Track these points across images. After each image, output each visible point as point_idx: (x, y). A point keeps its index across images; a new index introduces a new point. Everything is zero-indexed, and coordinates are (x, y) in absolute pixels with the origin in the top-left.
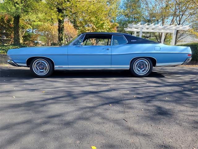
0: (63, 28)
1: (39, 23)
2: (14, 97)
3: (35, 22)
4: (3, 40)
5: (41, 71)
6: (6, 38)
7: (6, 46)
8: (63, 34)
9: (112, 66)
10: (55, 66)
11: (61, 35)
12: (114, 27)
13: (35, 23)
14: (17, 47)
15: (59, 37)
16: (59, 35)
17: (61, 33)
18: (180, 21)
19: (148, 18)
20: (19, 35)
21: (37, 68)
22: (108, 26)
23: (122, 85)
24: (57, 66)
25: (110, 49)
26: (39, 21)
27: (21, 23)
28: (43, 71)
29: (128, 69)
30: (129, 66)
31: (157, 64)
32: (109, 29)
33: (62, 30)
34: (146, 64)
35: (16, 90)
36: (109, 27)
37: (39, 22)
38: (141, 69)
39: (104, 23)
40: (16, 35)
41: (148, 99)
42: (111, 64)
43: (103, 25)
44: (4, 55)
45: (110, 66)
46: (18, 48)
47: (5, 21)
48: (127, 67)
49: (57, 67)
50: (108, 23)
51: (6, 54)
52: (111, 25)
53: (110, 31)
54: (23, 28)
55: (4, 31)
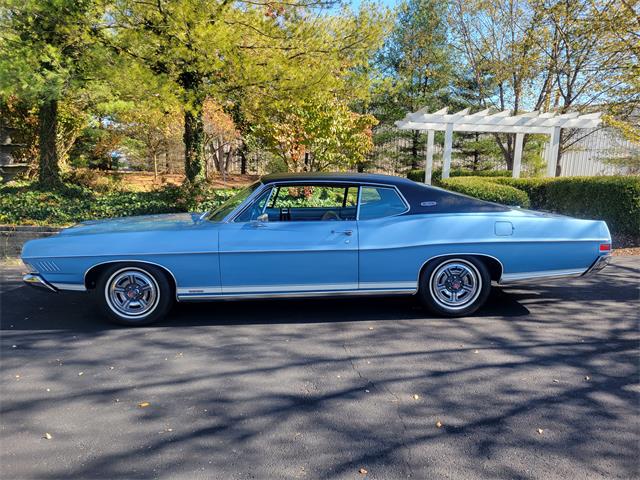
0: (201, 130)
1: (122, 104)
2: (49, 436)
3: (106, 101)
4: (4, 168)
5: (132, 304)
6: (15, 162)
7: (13, 191)
8: (199, 152)
9: (363, 285)
10: (179, 291)
11: (195, 154)
12: (364, 127)
13: (108, 107)
14: (49, 194)
15: (188, 160)
16: (187, 154)
17: (195, 147)
18: (569, 87)
19: (471, 76)
21: (118, 295)
22: (343, 124)
23: (396, 359)
24: (186, 290)
25: (354, 232)
26: (121, 98)
27: (64, 111)
28: (139, 306)
29: (414, 291)
30: (415, 284)
31: (505, 277)
32: (349, 134)
33: (196, 137)
34: (468, 276)
35: (53, 395)
36: (347, 128)
37: (121, 102)
38: (454, 291)
39: (331, 118)
40: (47, 157)
41: (482, 434)
42: (359, 281)
43: (329, 125)
44: (8, 229)
45: (355, 286)
46: (53, 198)
47: (10, 106)
48: (411, 286)
49: (183, 292)
50: (344, 116)
51: (14, 225)
52: (355, 121)
53: (353, 140)
54: (69, 127)
55: (4, 140)
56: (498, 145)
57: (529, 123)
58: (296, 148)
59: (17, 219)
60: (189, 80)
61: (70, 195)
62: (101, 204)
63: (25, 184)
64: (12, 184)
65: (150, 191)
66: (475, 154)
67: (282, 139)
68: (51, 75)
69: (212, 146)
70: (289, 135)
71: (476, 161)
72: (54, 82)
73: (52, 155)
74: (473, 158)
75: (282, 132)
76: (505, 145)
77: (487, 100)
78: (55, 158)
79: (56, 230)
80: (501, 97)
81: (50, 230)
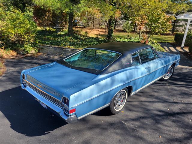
14: (71, 37)
17: (112, 25)
32: (164, 23)
36: (164, 21)
40: (70, 27)
50: (164, 17)
52: (167, 18)
55: (58, 21)
58: (141, 25)
64: (59, 33)
81: (74, 49)
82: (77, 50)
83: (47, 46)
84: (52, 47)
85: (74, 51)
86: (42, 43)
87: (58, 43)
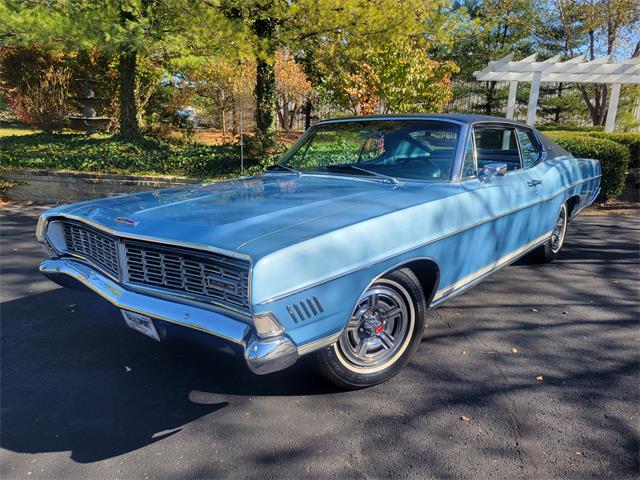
0: (273, 81)
1: (193, 60)
3: (179, 56)
4: (88, 121)
6: (97, 115)
7: (98, 142)
8: (270, 104)
11: (267, 106)
12: (442, 76)
13: (181, 62)
14: (130, 145)
15: (259, 112)
16: (258, 106)
17: (267, 98)
19: (557, 24)
20: (135, 107)
22: (421, 72)
26: (192, 53)
27: (142, 64)
32: (427, 83)
33: (268, 88)
36: (425, 77)
37: (192, 57)
39: (408, 65)
40: (127, 109)
43: (405, 73)
44: (94, 177)
46: (133, 149)
47: (92, 60)
50: (422, 63)
51: (100, 174)
52: (434, 69)
53: (430, 89)
54: (145, 81)
55: (89, 94)
56: (584, 101)
57: (630, 71)
58: (367, 101)
59: (103, 167)
60: (262, 28)
61: (149, 147)
62: (178, 155)
63: (107, 136)
64: (96, 136)
65: (221, 144)
66: (557, 111)
67: (352, 91)
68: (132, 25)
69: (277, 103)
70: (359, 88)
71: (557, 118)
72: (134, 32)
73: (131, 107)
74: (554, 116)
75: (353, 84)
76: (593, 101)
77: (575, 50)
78: (134, 111)
79: (137, 179)
80: (592, 46)
81: (132, 178)
82: (143, 179)
83: (34, 174)
84: (53, 175)
85: (132, 184)
86: (16, 163)
87: (74, 162)
